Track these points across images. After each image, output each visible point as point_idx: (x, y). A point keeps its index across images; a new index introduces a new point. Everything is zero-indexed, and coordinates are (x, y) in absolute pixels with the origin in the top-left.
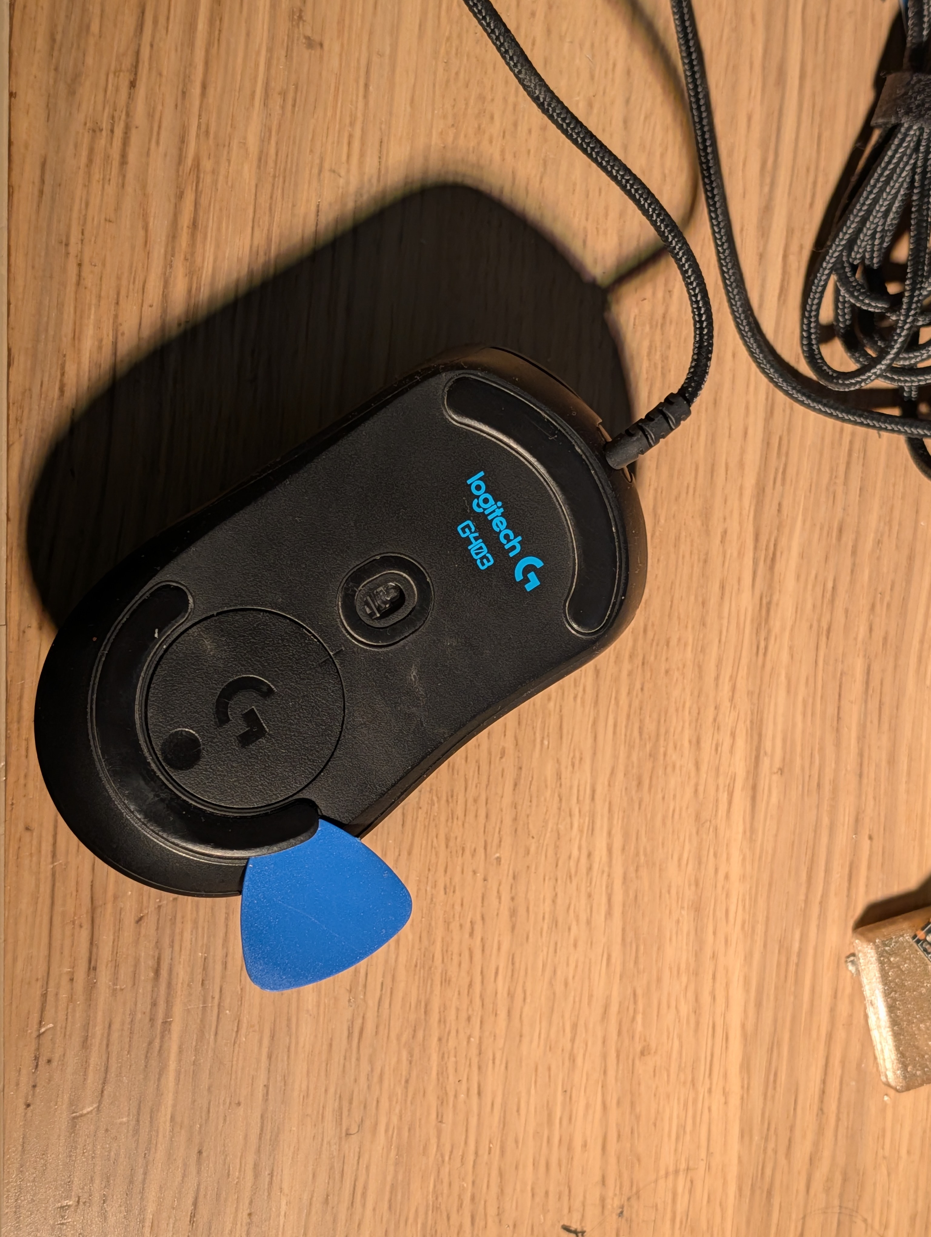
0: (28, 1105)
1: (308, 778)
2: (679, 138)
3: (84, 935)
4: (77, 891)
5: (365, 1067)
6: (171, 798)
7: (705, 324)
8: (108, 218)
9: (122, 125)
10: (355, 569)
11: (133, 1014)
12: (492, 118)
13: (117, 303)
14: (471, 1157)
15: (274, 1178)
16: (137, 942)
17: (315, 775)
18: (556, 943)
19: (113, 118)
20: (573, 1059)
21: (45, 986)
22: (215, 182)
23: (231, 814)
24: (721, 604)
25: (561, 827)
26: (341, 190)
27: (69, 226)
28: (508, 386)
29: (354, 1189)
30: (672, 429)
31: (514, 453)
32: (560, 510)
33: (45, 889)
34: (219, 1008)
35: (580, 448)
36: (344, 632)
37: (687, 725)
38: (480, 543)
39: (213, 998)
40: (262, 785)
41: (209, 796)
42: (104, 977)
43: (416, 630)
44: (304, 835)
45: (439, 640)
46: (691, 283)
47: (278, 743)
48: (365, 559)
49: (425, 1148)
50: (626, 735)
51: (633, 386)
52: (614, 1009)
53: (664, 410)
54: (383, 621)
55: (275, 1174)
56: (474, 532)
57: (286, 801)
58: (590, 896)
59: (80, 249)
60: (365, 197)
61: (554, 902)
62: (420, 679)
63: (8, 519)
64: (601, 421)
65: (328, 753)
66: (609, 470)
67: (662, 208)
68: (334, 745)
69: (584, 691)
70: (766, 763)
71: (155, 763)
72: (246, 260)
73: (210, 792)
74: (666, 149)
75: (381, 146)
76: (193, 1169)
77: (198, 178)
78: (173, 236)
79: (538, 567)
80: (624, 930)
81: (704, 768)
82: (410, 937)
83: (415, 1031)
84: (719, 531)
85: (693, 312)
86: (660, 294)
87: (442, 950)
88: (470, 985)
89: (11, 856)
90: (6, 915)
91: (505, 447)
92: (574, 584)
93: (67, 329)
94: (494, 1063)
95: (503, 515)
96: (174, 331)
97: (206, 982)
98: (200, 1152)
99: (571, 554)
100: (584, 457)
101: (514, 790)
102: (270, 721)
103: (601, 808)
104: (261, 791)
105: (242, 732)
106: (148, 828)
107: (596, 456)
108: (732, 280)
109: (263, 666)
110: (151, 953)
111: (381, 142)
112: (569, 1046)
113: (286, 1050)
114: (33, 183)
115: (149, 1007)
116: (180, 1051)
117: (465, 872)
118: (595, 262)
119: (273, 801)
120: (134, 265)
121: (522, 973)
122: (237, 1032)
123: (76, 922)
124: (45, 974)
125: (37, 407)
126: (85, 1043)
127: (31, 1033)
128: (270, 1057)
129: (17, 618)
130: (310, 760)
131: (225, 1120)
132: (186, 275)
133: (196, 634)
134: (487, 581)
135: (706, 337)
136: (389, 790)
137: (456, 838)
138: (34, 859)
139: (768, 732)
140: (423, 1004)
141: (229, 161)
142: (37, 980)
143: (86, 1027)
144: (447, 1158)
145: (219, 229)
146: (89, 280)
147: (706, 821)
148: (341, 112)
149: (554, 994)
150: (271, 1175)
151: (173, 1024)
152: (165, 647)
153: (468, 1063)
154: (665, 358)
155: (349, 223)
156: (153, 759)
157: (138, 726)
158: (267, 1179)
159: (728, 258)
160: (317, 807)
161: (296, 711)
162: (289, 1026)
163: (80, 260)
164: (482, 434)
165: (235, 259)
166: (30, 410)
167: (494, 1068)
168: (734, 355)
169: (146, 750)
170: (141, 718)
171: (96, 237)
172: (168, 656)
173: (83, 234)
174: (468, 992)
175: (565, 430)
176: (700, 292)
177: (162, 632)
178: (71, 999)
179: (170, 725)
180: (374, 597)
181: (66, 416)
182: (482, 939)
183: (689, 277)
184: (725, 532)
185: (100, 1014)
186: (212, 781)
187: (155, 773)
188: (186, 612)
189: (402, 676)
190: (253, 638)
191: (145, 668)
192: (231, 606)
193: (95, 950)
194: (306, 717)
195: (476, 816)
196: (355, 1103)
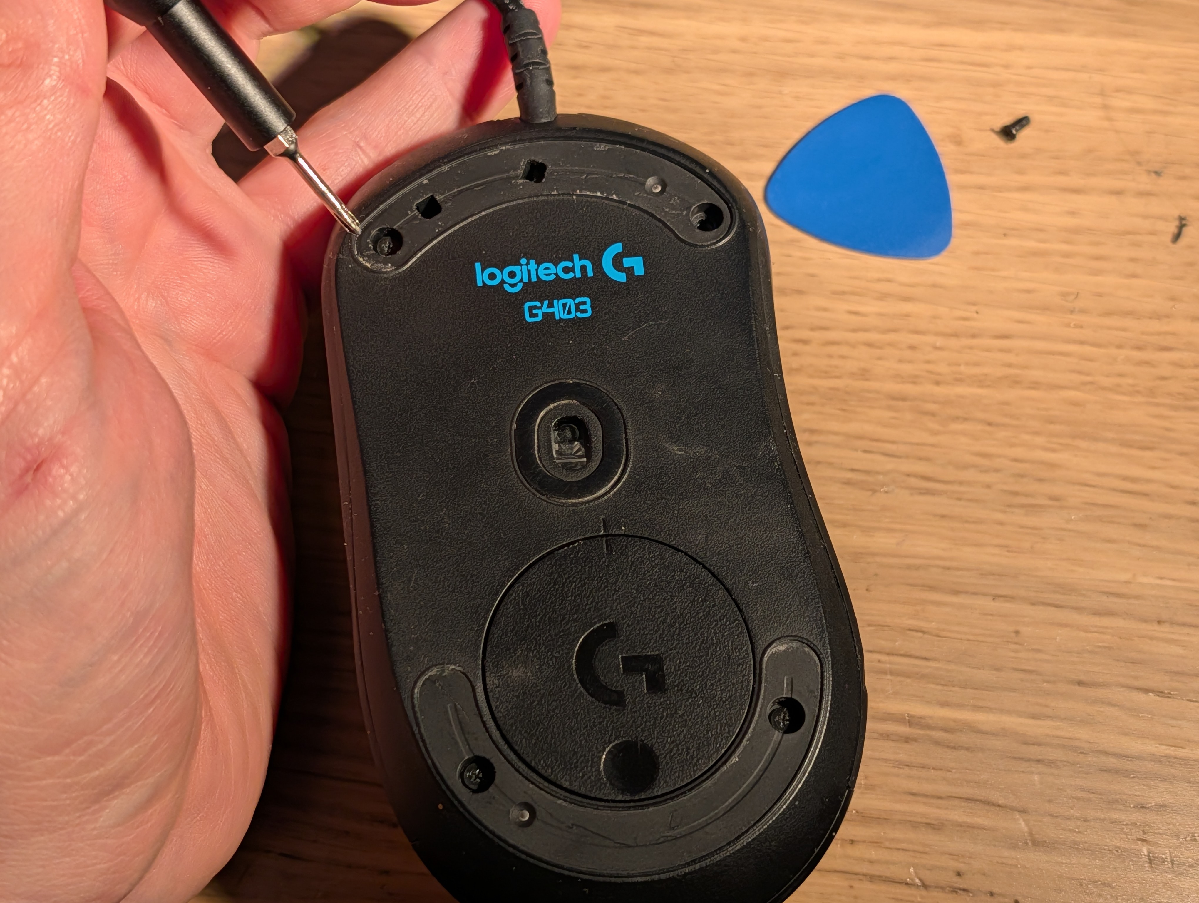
5: (970, 475)
11: (898, 764)
14: (1087, 350)
15: (1113, 591)
21: (860, 877)
49: (1075, 404)
55: (1108, 589)
76: (1100, 693)
87: (824, 378)
88: (869, 345)
94: (968, 319)
98: (1080, 683)
113: (947, 572)
116: (948, 705)
121: (856, 283)
122: (924, 632)
126: (937, 827)
128: (956, 593)
131: (1038, 651)
140: (892, 403)
142: (852, 887)
144: (1087, 378)
150: (1109, 594)
151: (912, 713)
153: (968, 350)
158: (1114, 599)
162: (918, 568)
167: (974, 320)
174: (879, 347)
178: (876, 843)
185: (898, 807)
196: (1016, 488)
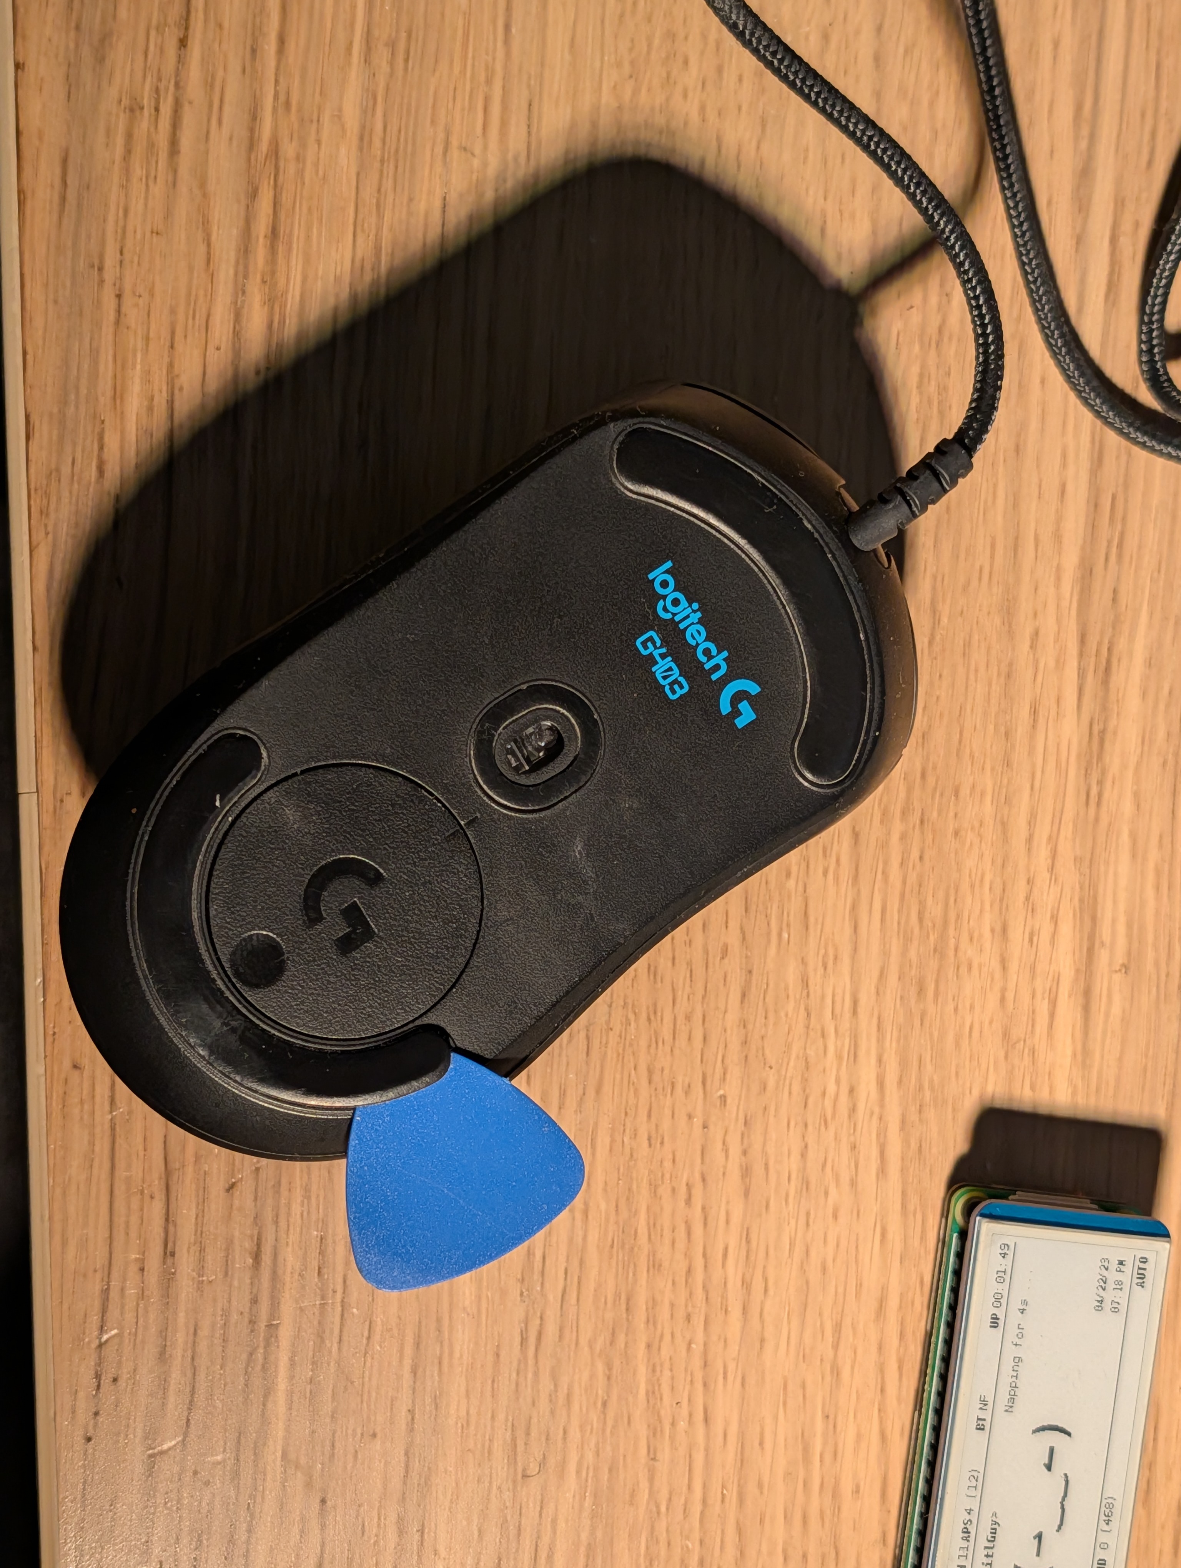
0: (89, 1439)
1: (434, 996)
2: (956, 78)
3: (157, 1208)
4: (145, 1150)
5: (546, 1384)
6: (245, 1027)
7: (991, 338)
8: (155, 230)
9: (170, 99)
10: (491, 705)
11: (226, 1314)
12: (686, 62)
13: (172, 347)
14: (697, 1508)
15: (426, 1536)
16: (228, 1218)
17: (444, 992)
18: (808, 1214)
19: (157, 90)
20: (836, 1371)
21: (106, 1279)
22: (300, 173)
23: (328, 1048)
24: (1032, 737)
25: (811, 1052)
26: (474, 177)
27: (103, 243)
28: (704, 438)
29: (536, 1550)
30: (945, 491)
31: (714, 532)
32: (783, 611)
33: (102, 1146)
34: (342, 1306)
35: (810, 522)
36: (479, 792)
37: (987, 907)
38: (668, 662)
39: (335, 1292)
40: (371, 1006)
41: (297, 1024)
42: (185, 1263)
43: (580, 788)
44: (431, 1074)
45: (614, 801)
46: (970, 280)
47: (392, 949)
48: (506, 690)
49: (633, 1494)
50: (899, 923)
51: (898, 431)
52: (893, 1302)
53: (933, 463)
54: (534, 775)
55: (426, 1531)
56: (661, 647)
57: (405, 1028)
58: (854, 1147)
59: (118, 275)
60: (510, 184)
61: (803, 1155)
62: (587, 856)
63: (35, 648)
64: (843, 482)
65: (462, 961)
66: (854, 552)
67: (923, 174)
68: (470, 949)
69: (838, 861)
70: (1103, 957)
71: (222, 979)
72: (347, 279)
73: (299, 1018)
74: (937, 93)
75: (529, 110)
76: (314, 1524)
77: (277, 168)
78: (245, 250)
79: (753, 694)
80: (904, 1193)
81: (1013, 967)
82: (603, 1206)
83: (613, 1334)
84: (1028, 631)
85: (974, 322)
86: (934, 300)
87: (648, 1224)
88: (689, 1271)
89: (54, 1104)
90: (51, 1183)
91: (703, 525)
92: (806, 716)
93: (105, 386)
94: (725, 1377)
95: (700, 622)
96: (251, 383)
97: (325, 1270)
98: (323, 1501)
99: (801, 674)
100: (816, 535)
101: (742, 1002)
102: (380, 917)
103: (866, 1025)
104: (369, 1016)
105: (341, 934)
106: (216, 1068)
107: (834, 532)
108: (1036, 275)
109: (367, 842)
110: (249, 1232)
111: (530, 105)
112: (831, 1353)
113: (436, 1361)
114: (52, 186)
115: (248, 1305)
116: (292, 1363)
117: (676, 1116)
118: (839, 256)
119: (387, 1029)
120: (194, 293)
121: (762, 1254)
122: (369, 1338)
123: (146, 1192)
124: (107, 1263)
125: (67, 494)
126: (163, 1356)
127: (89, 1342)
128: (414, 1372)
129: (51, 781)
130: (436, 972)
131: (356, 1457)
132: (265, 303)
133: (273, 800)
134: (679, 715)
135: (993, 357)
136: (549, 1011)
137: (662, 1070)
138: (86, 1107)
139: (1106, 913)
140: (623, 1297)
141: (319, 142)
142: (95, 1271)
143: (163, 1333)
144: (663, 1509)
145: (308, 238)
146: (132, 315)
147: (1018, 1041)
148: (473, 66)
149: (807, 1282)
150: (422, 1531)
151: (281, 1328)
152: (230, 819)
153: (689, 1378)
154: (943, 389)
155: (489, 221)
156: (219, 974)
157: (197, 928)
158: (417, 1537)
159: (1030, 243)
160: (448, 1035)
161: (414, 903)
162: (439, 1330)
163: (120, 289)
164: (668, 508)
165: (332, 279)
166: (59, 499)
167: (725, 1384)
168: (1043, 382)
169: (208, 962)
170: (200, 918)
171: (139, 257)
172: (235, 831)
173: (121, 253)
174: (687, 1281)
175: (787, 498)
176: (982, 292)
177: (226, 800)
178: (142, 1295)
179: (241, 926)
180: (520, 742)
181: (108, 505)
182: (703, 1208)
183: (966, 272)
184: (1037, 633)
185: (182, 1315)
186: (303, 1003)
187: (222, 993)
188: (258, 768)
189: (563, 852)
190: (353, 804)
191: (203, 849)
192: (319, 760)
193: (171, 1229)
194: (429, 912)
195: (689, 1039)
196: (534, 1433)
